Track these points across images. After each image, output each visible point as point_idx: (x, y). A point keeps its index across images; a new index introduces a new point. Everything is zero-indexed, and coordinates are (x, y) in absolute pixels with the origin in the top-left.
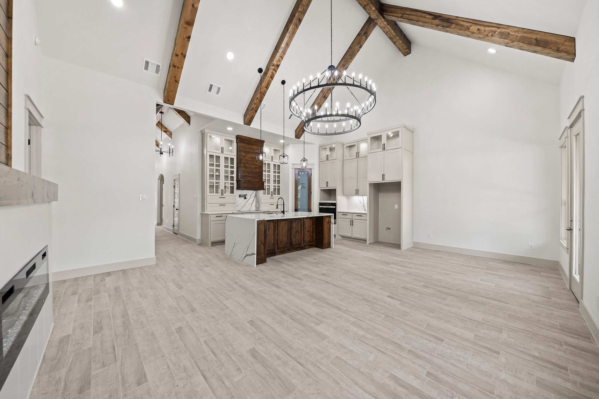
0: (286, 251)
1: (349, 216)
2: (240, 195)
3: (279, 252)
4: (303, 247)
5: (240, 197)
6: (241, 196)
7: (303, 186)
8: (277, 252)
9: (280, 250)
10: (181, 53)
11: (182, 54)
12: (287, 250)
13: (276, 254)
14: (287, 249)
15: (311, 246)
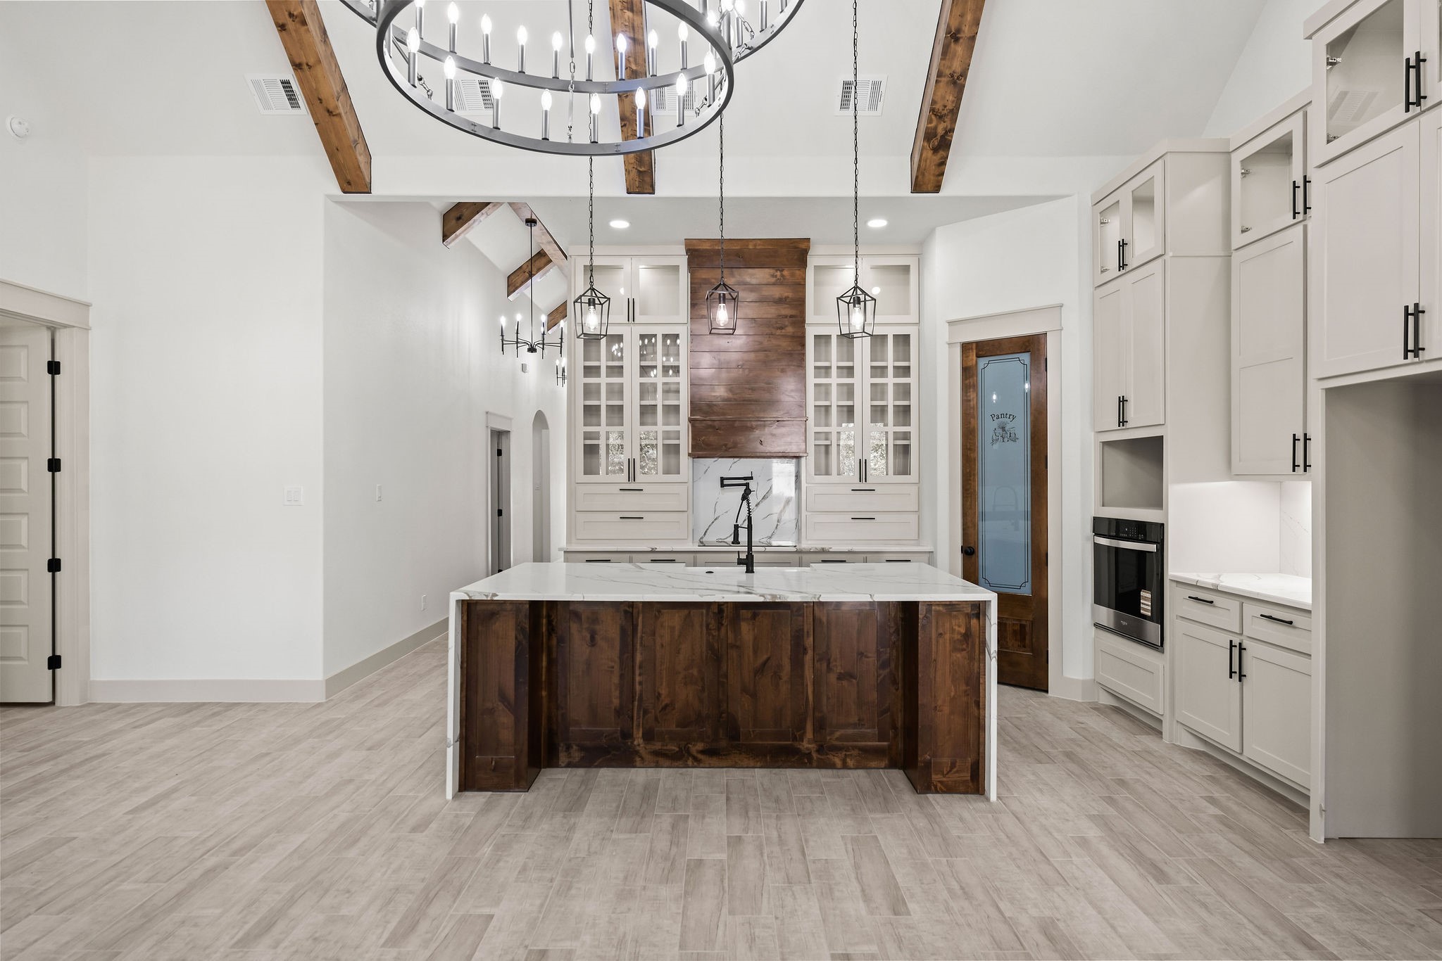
0: (700, 756)
1: (1226, 615)
2: (722, 479)
3: (657, 753)
4: (815, 755)
5: (723, 485)
6: (726, 482)
7: (1003, 429)
8: (642, 751)
9: (657, 746)
10: (287, 13)
11: (291, 15)
12: (702, 752)
13: (638, 759)
14: (700, 746)
15: (866, 757)
